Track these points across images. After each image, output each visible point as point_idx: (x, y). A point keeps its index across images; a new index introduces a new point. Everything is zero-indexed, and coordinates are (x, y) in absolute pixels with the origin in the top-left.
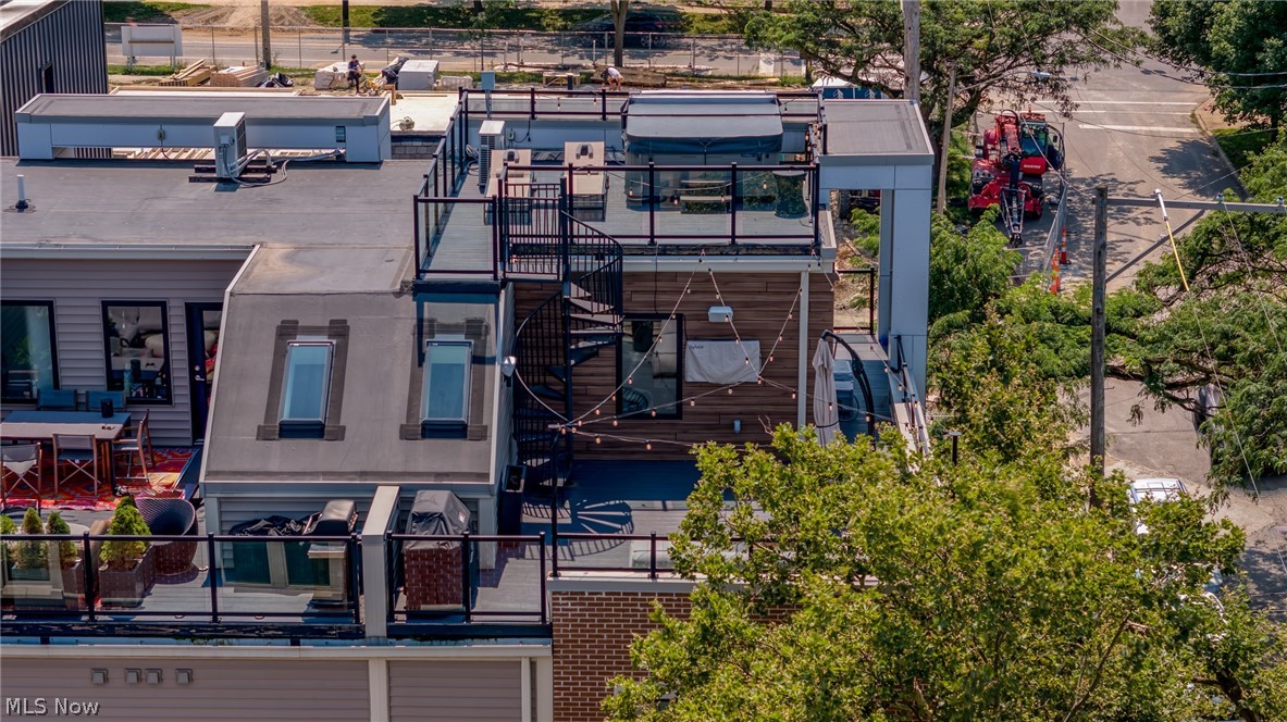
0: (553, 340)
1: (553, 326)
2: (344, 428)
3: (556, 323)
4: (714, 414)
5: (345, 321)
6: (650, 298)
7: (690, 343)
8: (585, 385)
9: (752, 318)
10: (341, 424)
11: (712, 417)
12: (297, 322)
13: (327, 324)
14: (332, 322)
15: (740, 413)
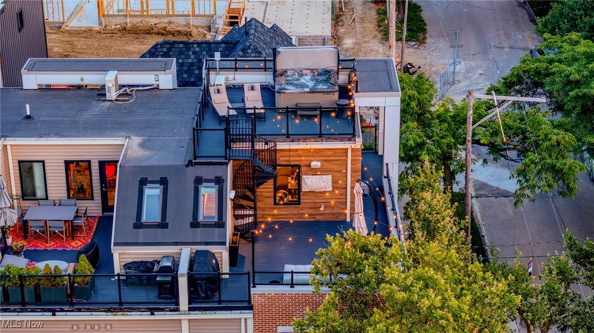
0: (248, 175)
1: (248, 170)
2: (168, 223)
3: (249, 169)
4: (313, 203)
5: (166, 178)
6: (288, 159)
7: (304, 176)
8: (262, 192)
9: (328, 166)
10: (167, 222)
11: (313, 204)
12: (147, 178)
13: (159, 179)
14: (161, 178)
15: (324, 202)
